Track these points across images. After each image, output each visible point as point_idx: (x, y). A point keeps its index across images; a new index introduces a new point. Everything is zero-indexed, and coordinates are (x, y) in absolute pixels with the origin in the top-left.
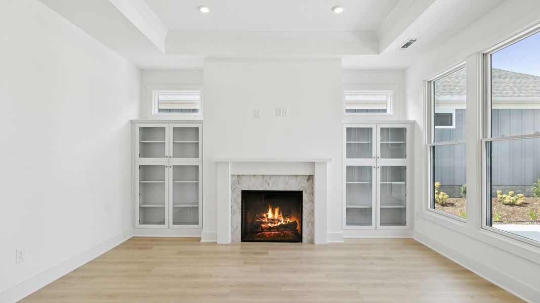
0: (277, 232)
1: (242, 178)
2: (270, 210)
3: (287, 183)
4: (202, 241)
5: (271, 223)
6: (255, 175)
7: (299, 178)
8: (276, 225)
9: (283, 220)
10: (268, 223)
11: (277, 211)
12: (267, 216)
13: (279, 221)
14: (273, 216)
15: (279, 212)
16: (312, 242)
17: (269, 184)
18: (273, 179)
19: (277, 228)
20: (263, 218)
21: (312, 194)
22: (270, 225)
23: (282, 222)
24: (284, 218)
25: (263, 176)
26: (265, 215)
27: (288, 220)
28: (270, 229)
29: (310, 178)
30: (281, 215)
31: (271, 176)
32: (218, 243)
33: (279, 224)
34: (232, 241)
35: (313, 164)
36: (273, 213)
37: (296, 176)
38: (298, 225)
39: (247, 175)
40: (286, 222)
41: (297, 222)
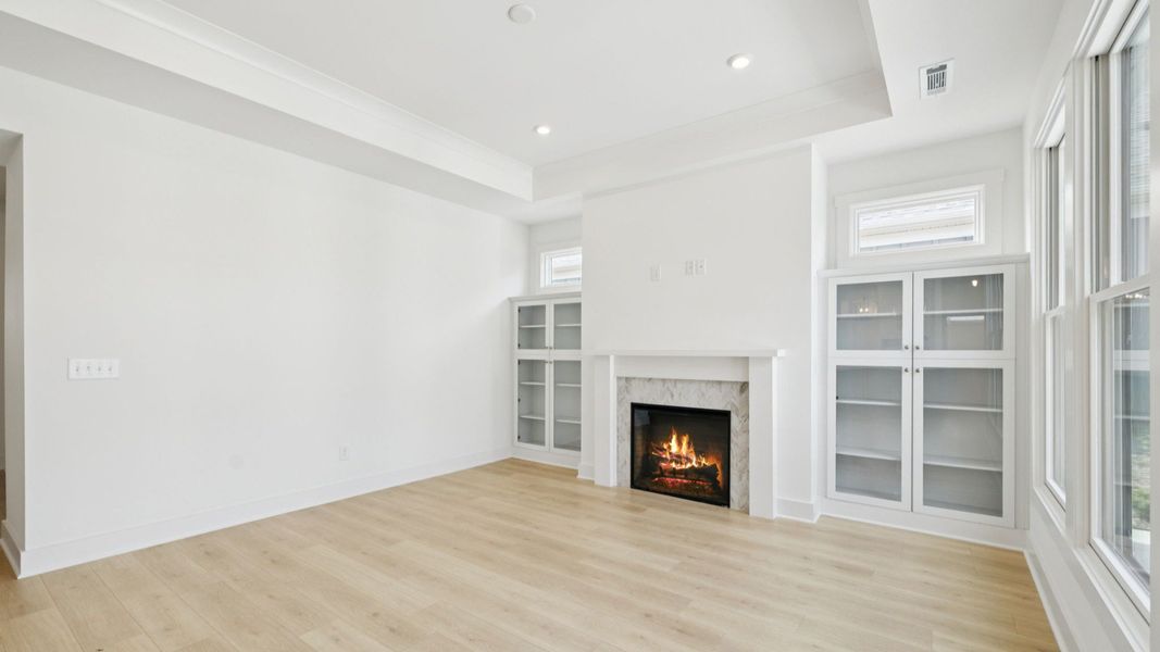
0: (685, 481)
1: (633, 382)
2: (674, 437)
3: (703, 395)
4: (579, 476)
5: (677, 462)
6: (650, 379)
7: (723, 386)
8: (683, 467)
9: (694, 459)
10: (671, 461)
11: (685, 440)
12: (670, 447)
13: (689, 460)
14: (677, 449)
15: (689, 444)
16: (746, 510)
17: (672, 396)
18: (679, 385)
19: (685, 473)
20: (663, 450)
21: (747, 417)
22: (673, 465)
23: (694, 463)
24: (697, 456)
25: (664, 380)
26: (665, 446)
27: (703, 462)
28: (674, 473)
29: (744, 386)
30: (692, 449)
31: (676, 381)
32: (596, 483)
33: (689, 465)
34: (619, 484)
35: (744, 361)
36: (680, 444)
37: (720, 383)
38: (720, 472)
39: (640, 379)
40: (700, 463)
41: (718, 466)
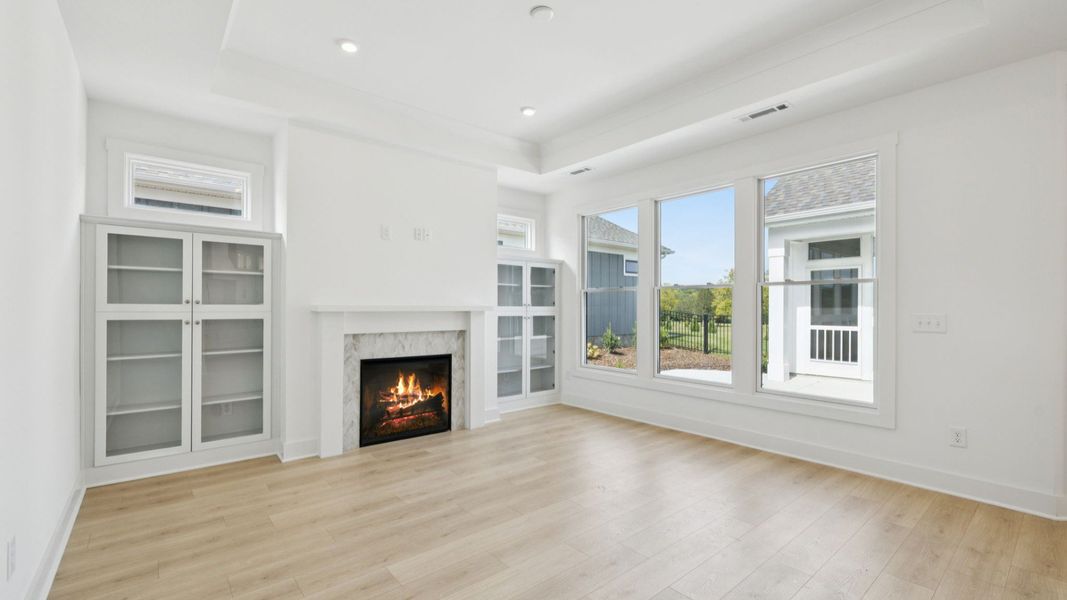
0: (411, 417)
1: (362, 339)
2: (401, 380)
3: (430, 343)
4: (286, 461)
5: (403, 402)
6: (382, 334)
7: (446, 335)
8: (410, 404)
9: (420, 394)
10: (398, 403)
11: (411, 380)
12: (397, 391)
13: (415, 396)
14: (405, 390)
15: (415, 382)
16: (463, 427)
18: (409, 337)
19: (412, 409)
20: (391, 395)
21: (463, 357)
22: (401, 406)
23: (421, 399)
24: (423, 390)
25: (395, 334)
26: (392, 391)
27: (429, 394)
28: (402, 413)
29: (462, 334)
30: (418, 386)
31: (407, 334)
33: (415, 401)
34: (345, 449)
35: (467, 314)
36: (406, 384)
37: (443, 332)
38: (444, 400)
39: (370, 334)
40: (426, 397)
41: (443, 394)
